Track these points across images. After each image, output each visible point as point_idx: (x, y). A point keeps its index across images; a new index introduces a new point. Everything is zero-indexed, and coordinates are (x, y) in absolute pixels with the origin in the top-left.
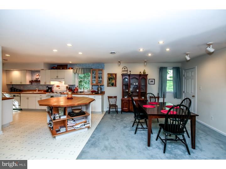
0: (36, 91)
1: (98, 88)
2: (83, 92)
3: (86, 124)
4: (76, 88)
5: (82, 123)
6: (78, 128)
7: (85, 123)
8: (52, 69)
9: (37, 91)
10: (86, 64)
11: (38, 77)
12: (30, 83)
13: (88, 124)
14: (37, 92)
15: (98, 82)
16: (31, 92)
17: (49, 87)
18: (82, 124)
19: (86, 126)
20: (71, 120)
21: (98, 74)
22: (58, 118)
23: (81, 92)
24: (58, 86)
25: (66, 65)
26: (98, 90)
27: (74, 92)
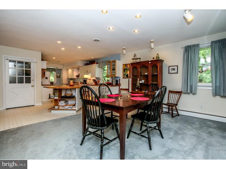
1: (112, 80)
4: (99, 80)
8: (85, 65)
17: (85, 80)
21: (112, 66)
24: (90, 79)
25: (94, 61)
26: (113, 82)
27: (97, 84)
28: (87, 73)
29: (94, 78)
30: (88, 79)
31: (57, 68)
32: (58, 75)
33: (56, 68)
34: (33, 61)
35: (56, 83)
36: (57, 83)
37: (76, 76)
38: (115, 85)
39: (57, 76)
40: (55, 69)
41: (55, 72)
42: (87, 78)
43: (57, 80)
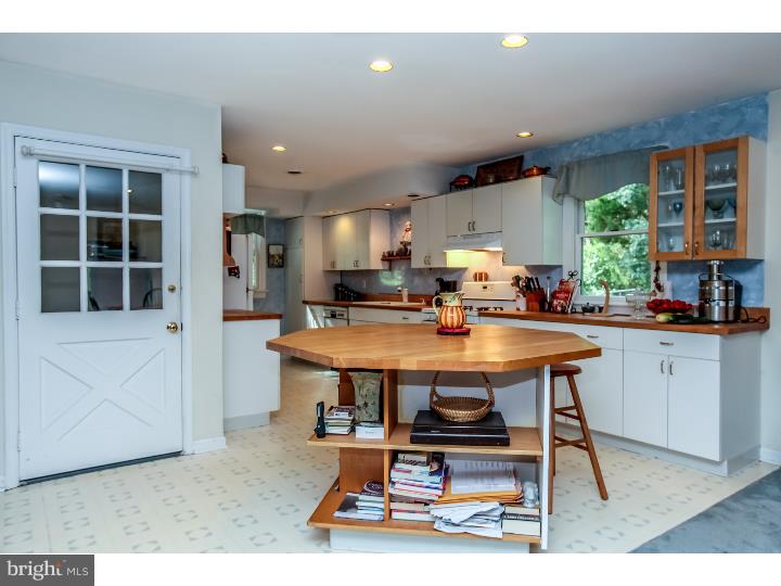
0: (401, 300)
1: (703, 283)
2: (601, 309)
3: (516, 517)
4: (562, 283)
5: (483, 499)
6: (448, 523)
7: (509, 510)
8: (451, 191)
9: (405, 299)
10: (625, 130)
11: (408, 237)
12: (387, 263)
13: (527, 518)
14: (406, 303)
15: (700, 239)
16: (385, 303)
17: (447, 278)
18: (486, 507)
19: (511, 526)
20: (424, 459)
21: (700, 180)
22: (345, 431)
23: (588, 309)
24: (479, 277)
25: (514, 159)
26: (705, 297)
27: (552, 309)
28: (472, 237)
29: (521, 271)
30: (470, 274)
31: (270, 211)
32: (274, 250)
33: (263, 213)
34: (175, 163)
35: (264, 296)
36: (267, 294)
37: (384, 259)
38: (726, 322)
39: (269, 257)
40: (260, 218)
41: (259, 237)
42: (462, 271)
43: (268, 276)
